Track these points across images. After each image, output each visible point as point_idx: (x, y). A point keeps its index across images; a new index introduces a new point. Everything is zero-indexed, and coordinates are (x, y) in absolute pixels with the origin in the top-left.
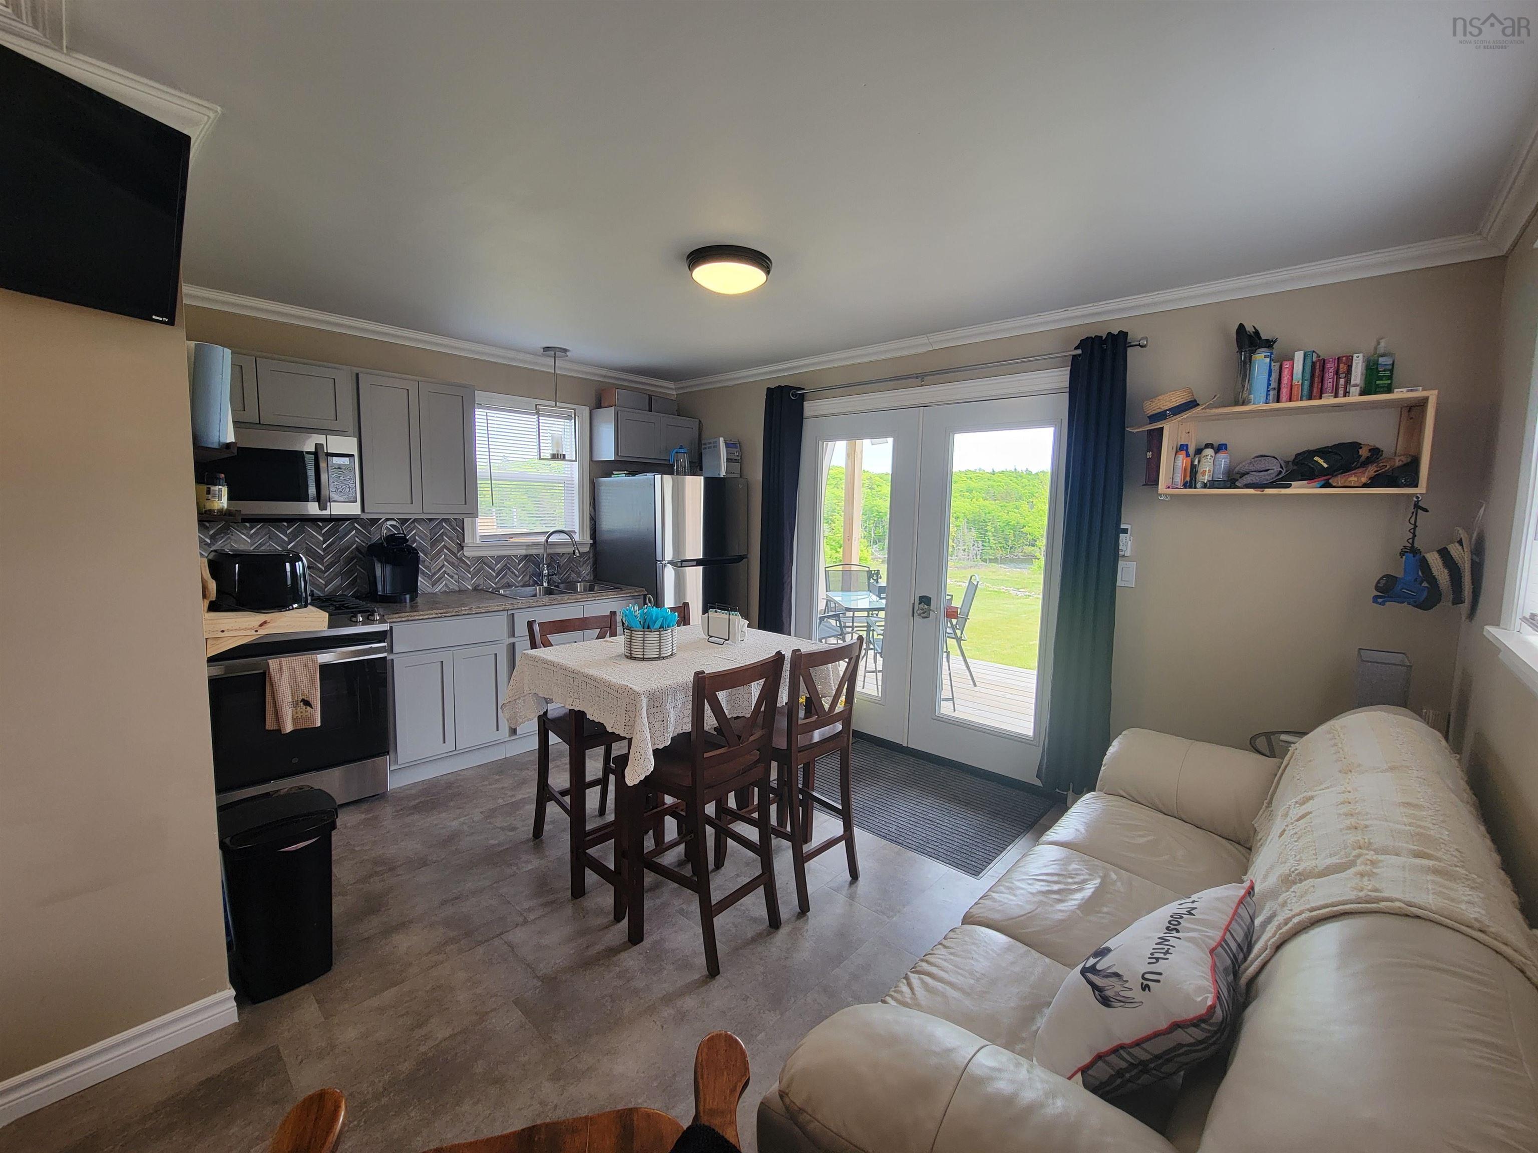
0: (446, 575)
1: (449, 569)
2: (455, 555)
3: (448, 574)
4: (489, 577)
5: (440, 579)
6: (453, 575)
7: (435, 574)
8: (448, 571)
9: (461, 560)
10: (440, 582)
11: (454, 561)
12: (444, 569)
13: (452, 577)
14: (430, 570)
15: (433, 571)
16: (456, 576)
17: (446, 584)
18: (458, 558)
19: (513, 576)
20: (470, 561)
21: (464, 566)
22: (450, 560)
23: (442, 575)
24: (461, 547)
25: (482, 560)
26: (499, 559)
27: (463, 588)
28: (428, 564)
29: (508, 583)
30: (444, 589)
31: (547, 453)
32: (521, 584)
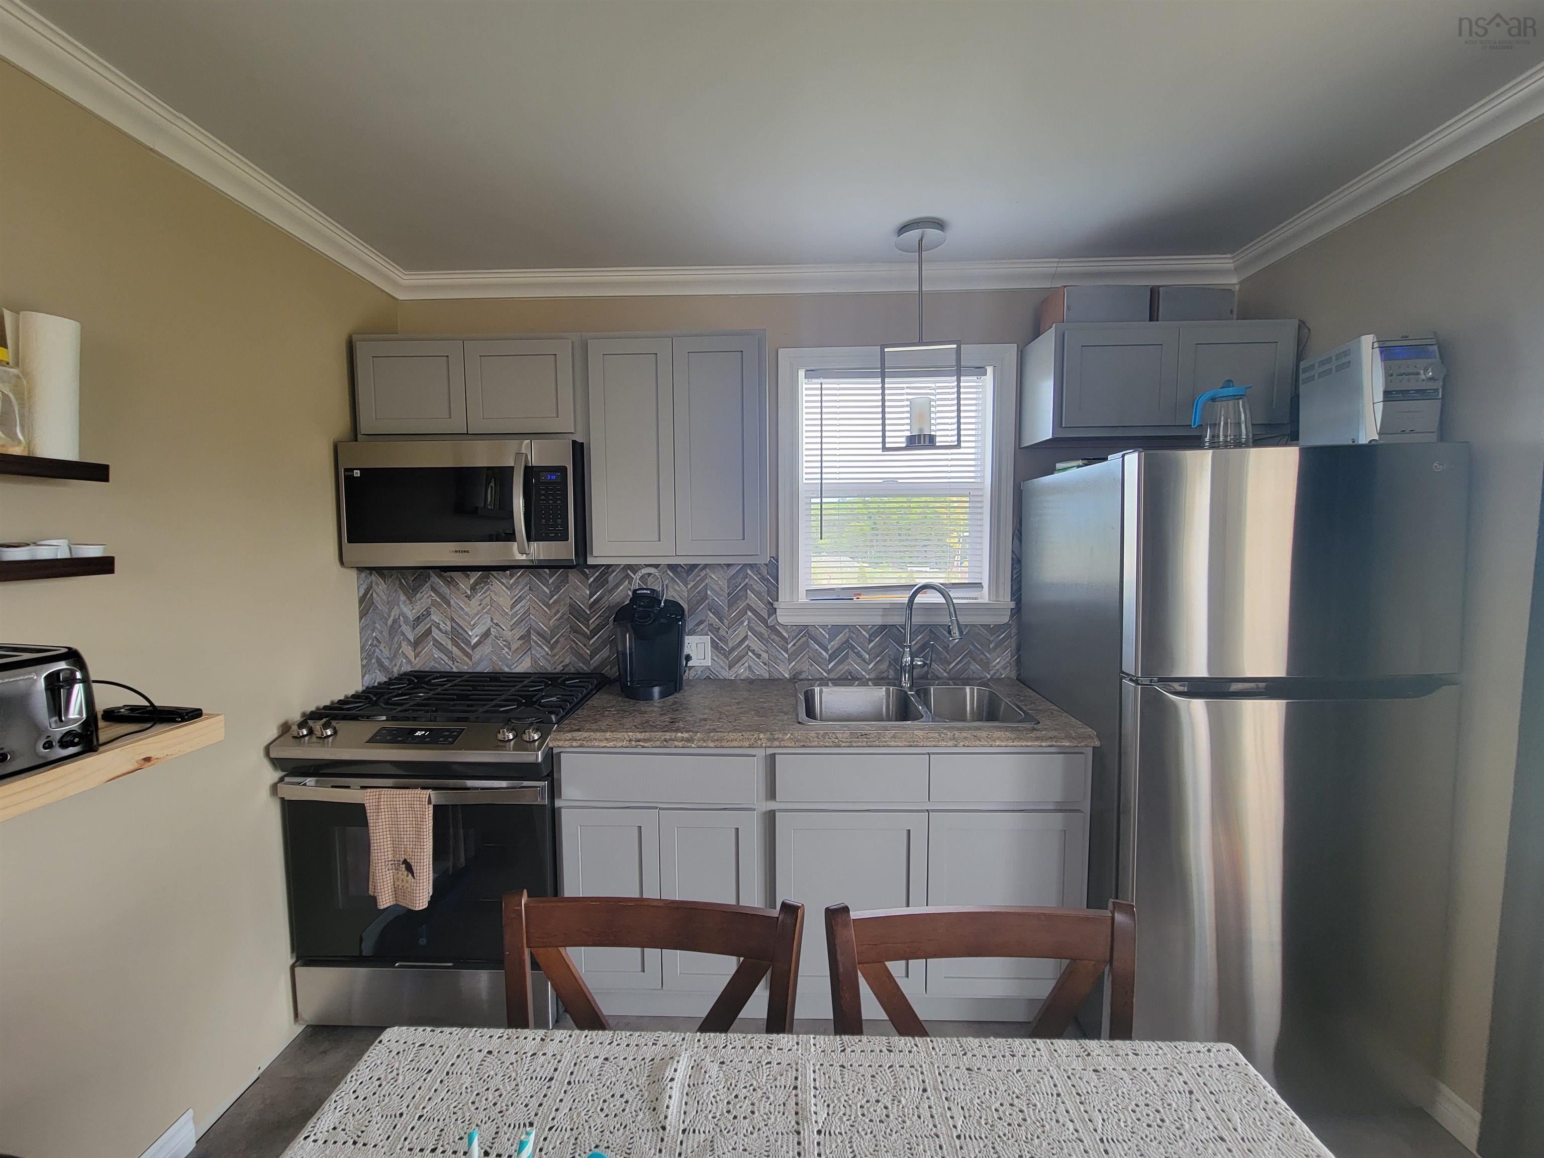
0: (750, 654)
1: (754, 643)
2: (765, 622)
3: (753, 652)
4: (816, 659)
5: (740, 658)
6: (760, 652)
7: (733, 649)
8: (753, 647)
9: (773, 629)
10: (740, 663)
11: (763, 631)
12: (746, 643)
13: (759, 656)
14: (726, 643)
15: (730, 645)
16: (765, 656)
17: (750, 667)
18: (768, 627)
19: (859, 660)
20: (787, 632)
21: (777, 639)
22: (758, 629)
23: (743, 653)
24: (773, 611)
25: (805, 631)
26: (835, 630)
27: (776, 675)
28: (724, 634)
29: (850, 673)
30: (747, 674)
31: (898, 438)
32: (873, 676)
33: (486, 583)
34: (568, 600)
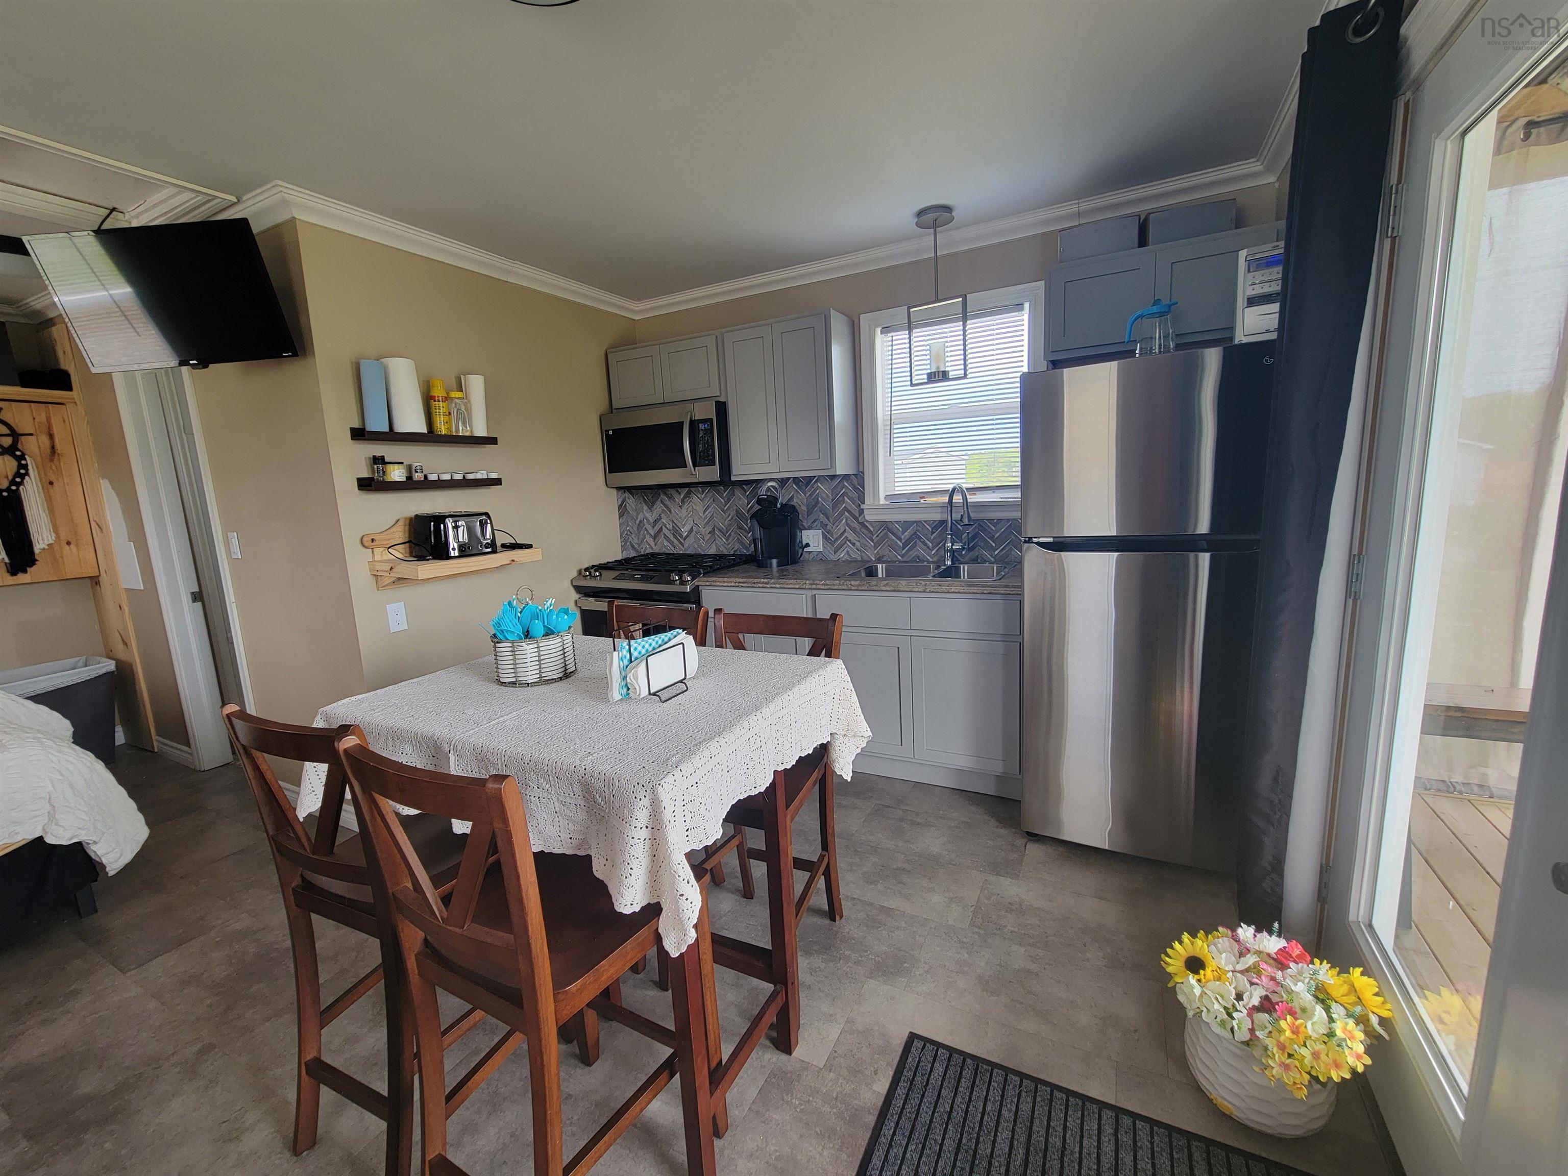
0: (848, 542)
1: (850, 535)
2: (856, 519)
3: (850, 541)
4: (892, 547)
5: (841, 546)
6: (855, 542)
7: (837, 539)
8: (850, 538)
9: (862, 524)
10: (842, 549)
11: (856, 527)
12: (846, 534)
13: (854, 544)
14: (832, 535)
15: (835, 536)
16: (858, 544)
17: (848, 552)
18: (859, 523)
19: (925, 548)
20: (873, 527)
21: (865, 532)
22: (852, 524)
23: (843, 542)
24: (862, 511)
25: (886, 527)
26: (907, 524)
27: (866, 558)
28: (830, 529)
29: (918, 557)
30: (847, 557)
31: (921, 376)
32: (935, 559)
33: (689, 498)
34: (735, 508)
